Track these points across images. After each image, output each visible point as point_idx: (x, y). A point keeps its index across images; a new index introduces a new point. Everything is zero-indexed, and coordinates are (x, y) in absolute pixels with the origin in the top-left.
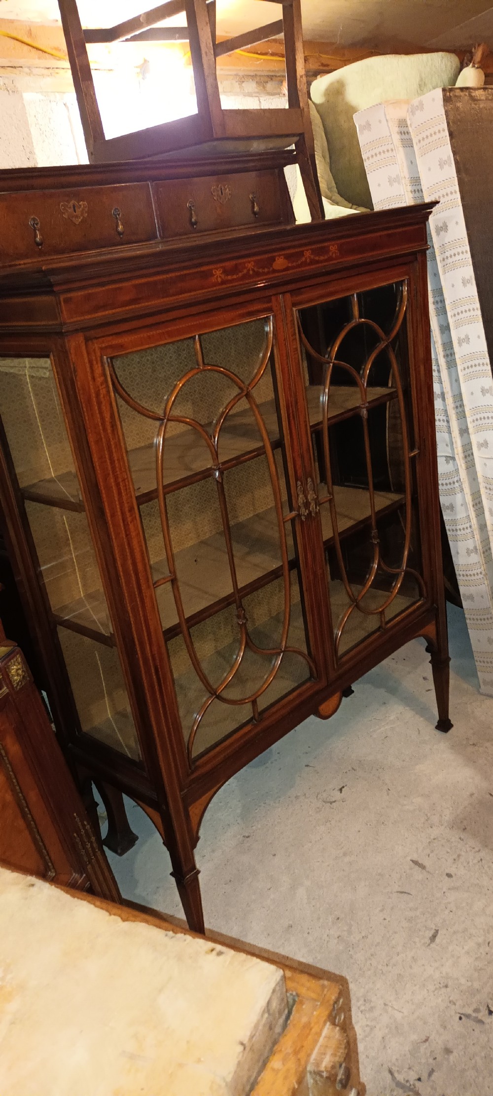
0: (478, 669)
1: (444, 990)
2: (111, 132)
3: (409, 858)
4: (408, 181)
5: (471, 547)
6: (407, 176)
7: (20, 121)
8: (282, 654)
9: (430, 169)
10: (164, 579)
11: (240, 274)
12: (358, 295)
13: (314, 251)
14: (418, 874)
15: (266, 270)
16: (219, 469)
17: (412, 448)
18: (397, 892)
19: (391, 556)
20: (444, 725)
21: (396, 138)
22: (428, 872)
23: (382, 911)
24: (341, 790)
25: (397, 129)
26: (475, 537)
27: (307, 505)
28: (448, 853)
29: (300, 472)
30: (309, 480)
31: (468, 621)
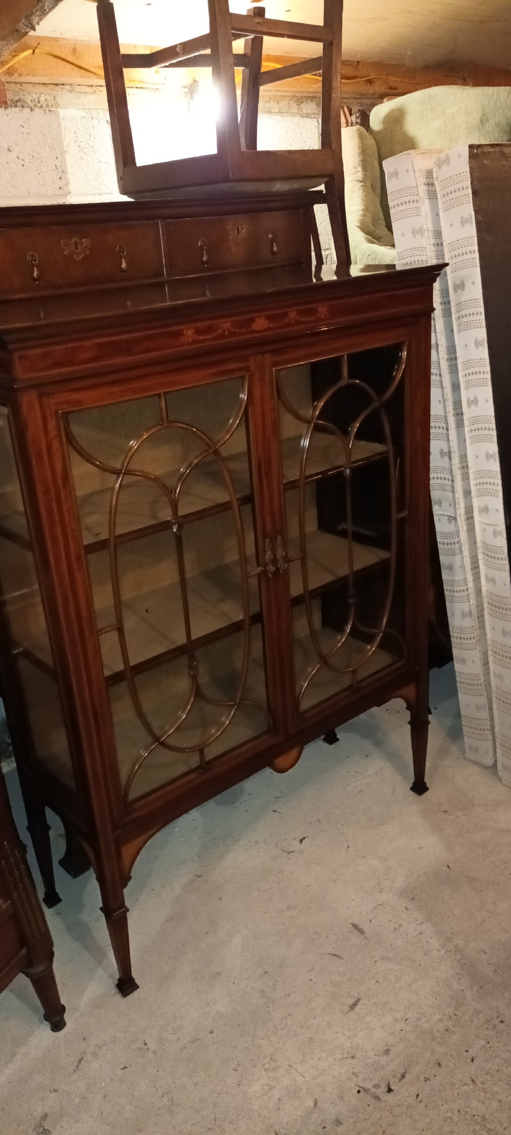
0: (465, 733)
1: (350, 1061)
2: (144, 157)
3: (350, 921)
4: (431, 235)
5: (466, 611)
6: (431, 228)
7: (54, 140)
8: (236, 707)
9: (451, 225)
10: (109, 626)
11: (214, 335)
12: (348, 355)
13: (300, 313)
14: (355, 939)
15: (244, 330)
16: (178, 523)
17: (401, 508)
18: (330, 954)
19: (367, 617)
20: (419, 787)
21: (422, 190)
22: (366, 938)
23: (310, 971)
24: (301, 841)
25: (424, 180)
26: (471, 601)
27: (275, 561)
28: (390, 921)
29: (269, 528)
30: (279, 537)
31: (458, 684)
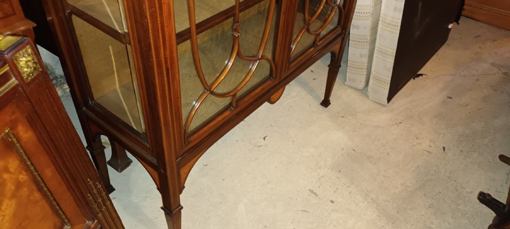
0: (348, 70)
3: (308, 188)
8: (258, 61)
14: (313, 199)
18: (301, 211)
20: (326, 103)
24: (264, 138)
28: (330, 186)
31: (350, 42)
